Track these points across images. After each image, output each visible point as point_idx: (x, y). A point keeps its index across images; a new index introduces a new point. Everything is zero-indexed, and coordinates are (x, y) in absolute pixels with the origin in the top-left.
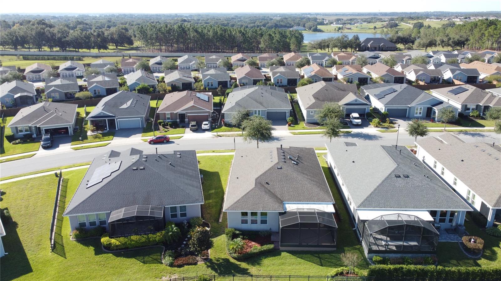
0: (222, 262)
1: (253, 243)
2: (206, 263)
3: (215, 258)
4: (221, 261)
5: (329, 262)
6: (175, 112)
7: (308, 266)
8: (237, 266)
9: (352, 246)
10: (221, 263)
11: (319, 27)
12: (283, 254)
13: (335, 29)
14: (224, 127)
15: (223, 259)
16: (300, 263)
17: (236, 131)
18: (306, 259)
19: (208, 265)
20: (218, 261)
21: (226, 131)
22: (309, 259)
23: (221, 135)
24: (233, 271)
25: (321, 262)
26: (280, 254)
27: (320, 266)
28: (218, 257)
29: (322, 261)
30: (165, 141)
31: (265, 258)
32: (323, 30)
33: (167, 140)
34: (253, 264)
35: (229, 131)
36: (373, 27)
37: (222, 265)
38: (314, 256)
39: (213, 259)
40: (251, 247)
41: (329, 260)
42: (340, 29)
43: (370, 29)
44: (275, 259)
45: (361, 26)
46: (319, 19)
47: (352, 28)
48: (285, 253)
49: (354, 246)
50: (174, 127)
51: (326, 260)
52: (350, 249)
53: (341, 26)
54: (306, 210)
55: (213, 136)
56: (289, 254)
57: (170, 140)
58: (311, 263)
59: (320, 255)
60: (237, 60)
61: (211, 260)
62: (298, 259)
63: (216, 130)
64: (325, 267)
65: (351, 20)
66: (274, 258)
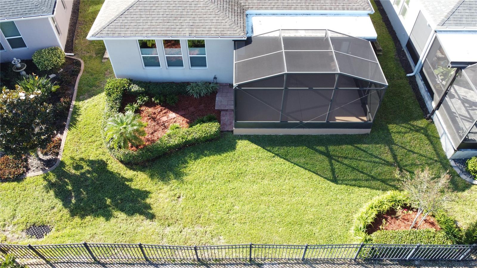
0: (88, 172)
1: (172, 115)
2: (48, 175)
3: (72, 158)
4: (86, 168)
5: (354, 169)
7: (301, 183)
8: (124, 184)
9: (406, 121)
10: (84, 173)
12: (242, 145)
15: (92, 163)
16: (280, 174)
19: (49, 181)
20: (78, 167)
22: (302, 160)
24: (108, 201)
25: (333, 171)
26: (232, 147)
27: (332, 181)
28: (82, 156)
29: (337, 165)
34: (164, 178)
37: (87, 179)
38: (317, 151)
39: (68, 162)
40: (166, 127)
41: (354, 164)
44: (221, 161)
48: (246, 142)
49: (412, 123)
51: (345, 161)
52: (403, 130)
54: (302, 34)
56: (254, 146)
58: (308, 174)
61: (62, 164)
64: (343, 186)
66: (217, 157)
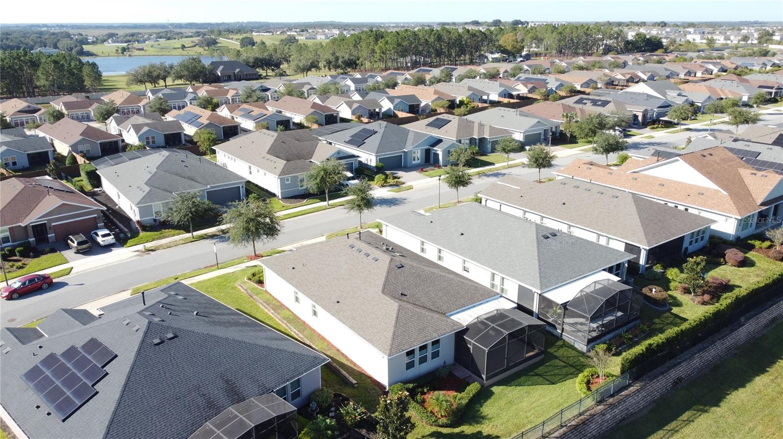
6: (23, 225)
9: (553, 345)
11: (86, 48)
12: (495, 390)
13: (117, 50)
14: (142, 234)
16: (528, 392)
17: (174, 235)
18: (526, 384)
21: (153, 240)
22: (529, 383)
23: (153, 248)
25: (547, 380)
26: (493, 392)
27: (552, 384)
29: (547, 377)
30: (45, 286)
31: (481, 406)
32: (96, 53)
33: (48, 281)
34: (478, 422)
35: (160, 238)
36: (180, 46)
38: (531, 375)
41: (552, 373)
42: (124, 50)
43: (175, 48)
45: (159, 45)
46: (75, 35)
47: (144, 49)
48: (495, 387)
49: (555, 345)
50: (31, 254)
51: (548, 374)
52: (556, 349)
53: (125, 45)
55: (137, 253)
56: (501, 387)
57: (54, 281)
58: (539, 386)
59: (536, 371)
60: (19, 111)
62: (518, 388)
63: (130, 242)
65: (133, 35)
